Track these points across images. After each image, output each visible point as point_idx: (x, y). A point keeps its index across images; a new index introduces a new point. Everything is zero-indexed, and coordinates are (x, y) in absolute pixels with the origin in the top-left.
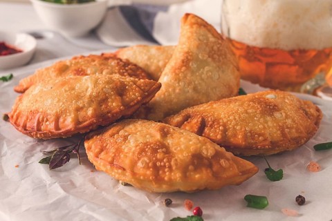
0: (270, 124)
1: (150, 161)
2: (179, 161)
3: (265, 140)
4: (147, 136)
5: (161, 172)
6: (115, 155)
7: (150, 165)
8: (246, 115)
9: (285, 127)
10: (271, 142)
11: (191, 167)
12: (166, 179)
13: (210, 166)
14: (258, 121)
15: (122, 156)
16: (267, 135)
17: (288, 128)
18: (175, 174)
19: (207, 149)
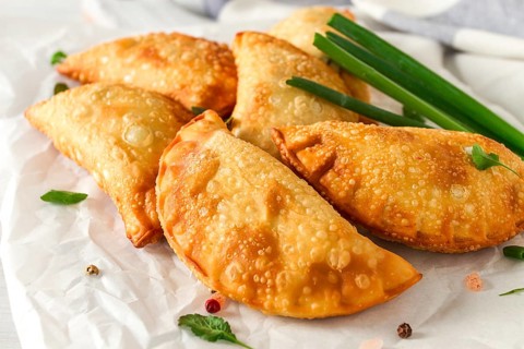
0: (433, 203)
1: (245, 272)
2: (287, 277)
3: (410, 226)
4: (248, 208)
5: (259, 291)
6: (194, 242)
7: (244, 276)
8: (402, 176)
9: (455, 216)
10: (419, 232)
11: (306, 290)
12: (266, 305)
13: (338, 286)
14: (416, 191)
15: (204, 248)
16: (417, 220)
17: (459, 219)
18: (280, 300)
19: (337, 255)
